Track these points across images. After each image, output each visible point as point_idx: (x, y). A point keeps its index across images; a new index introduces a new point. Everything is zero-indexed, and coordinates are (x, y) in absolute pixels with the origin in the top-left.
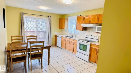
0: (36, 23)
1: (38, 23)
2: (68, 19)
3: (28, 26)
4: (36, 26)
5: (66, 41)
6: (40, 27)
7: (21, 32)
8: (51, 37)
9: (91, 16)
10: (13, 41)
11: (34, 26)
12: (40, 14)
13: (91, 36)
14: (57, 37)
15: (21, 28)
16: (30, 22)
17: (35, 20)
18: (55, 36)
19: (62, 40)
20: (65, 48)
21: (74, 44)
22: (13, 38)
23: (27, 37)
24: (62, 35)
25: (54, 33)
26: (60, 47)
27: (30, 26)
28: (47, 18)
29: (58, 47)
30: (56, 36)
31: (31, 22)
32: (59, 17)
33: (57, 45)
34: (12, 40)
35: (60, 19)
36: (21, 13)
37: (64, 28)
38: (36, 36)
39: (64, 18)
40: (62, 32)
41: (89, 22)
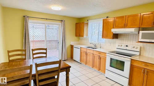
0: (45, 31)
1: (48, 30)
2: (87, 24)
3: (36, 35)
4: (46, 34)
5: (87, 54)
6: (50, 35)
7: (24, 43)
8: (65, 49)
9: (127, 18)
10: (11, 59)
11: (42, 34)
12: (50, 18)
13: (127, 46)
14: (74, 48)
15: (24, 37)
16: (37, 29)
17: (44, 27)
18: (70, 47)
19: (81, 52)
20: (86, 64)
21: (100, 58)
22: (10, 54)
23: (33, 50)
24: (79, 44)
25: (69, 42)
26: (79, 61)
27: (38, 35)
28: (59, 23)
29: (75, 61)
30: (72, 47)
31: (39, 29)
32: (75, 22)
33: (74, 58)
34: (9, 56)
35: (76, 24)
36: (24, 16)
37: (83, 36)
38: (46, 49)
39: (83, 23)
40: (80, 40)
41: (125, 26)
